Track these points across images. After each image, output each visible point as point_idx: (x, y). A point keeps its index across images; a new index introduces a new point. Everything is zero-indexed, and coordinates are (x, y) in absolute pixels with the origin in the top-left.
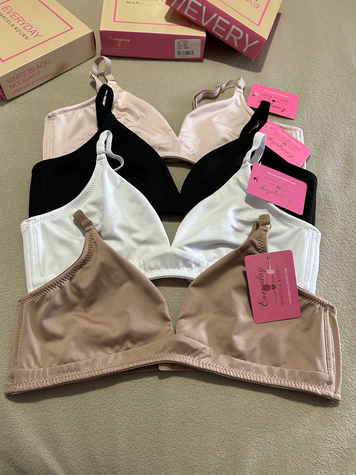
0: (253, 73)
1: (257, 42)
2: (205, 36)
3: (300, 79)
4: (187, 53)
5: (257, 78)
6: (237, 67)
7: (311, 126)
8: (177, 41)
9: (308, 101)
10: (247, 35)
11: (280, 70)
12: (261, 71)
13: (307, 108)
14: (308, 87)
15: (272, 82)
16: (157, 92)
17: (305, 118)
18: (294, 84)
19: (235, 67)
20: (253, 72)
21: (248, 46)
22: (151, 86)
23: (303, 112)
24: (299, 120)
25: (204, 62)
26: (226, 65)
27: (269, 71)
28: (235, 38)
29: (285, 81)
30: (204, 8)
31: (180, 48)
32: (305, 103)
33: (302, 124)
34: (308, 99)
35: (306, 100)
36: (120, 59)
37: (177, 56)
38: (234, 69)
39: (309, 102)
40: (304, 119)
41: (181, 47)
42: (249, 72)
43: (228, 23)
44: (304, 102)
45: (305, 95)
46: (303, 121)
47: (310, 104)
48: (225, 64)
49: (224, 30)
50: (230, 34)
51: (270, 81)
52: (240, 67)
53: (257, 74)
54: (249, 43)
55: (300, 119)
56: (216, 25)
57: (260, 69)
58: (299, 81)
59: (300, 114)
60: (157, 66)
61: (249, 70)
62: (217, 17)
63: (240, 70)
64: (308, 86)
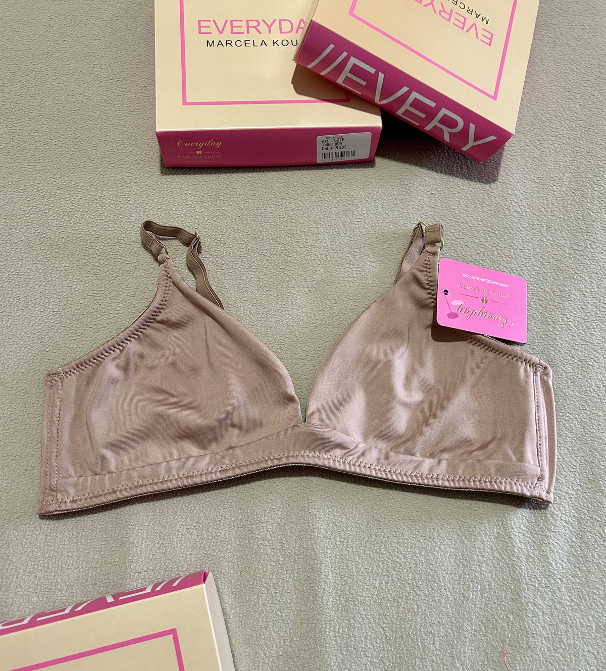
0: (478, 185)
1: (493, 138)
2: (380, 125)
3: (574, 193)
4: (342, 154)
5: (487, 198)
6: (446, 173)
7: (598, 312)
8: (320, 139)
9: (593, 248)
10: (472, 127)
11: (534, 174)
12: (495, 180)
13: (590, 267)
14: (592, 214)
15: (519, 206)
16: (286, 255)
17: (587, 292)
18: (563, 207)
19: (441, 172)
20: (479, 182)
21: (471, 143)
22: (273, 239)
23: (583, 278)
24: (574, 299)
25: (377, 164)
26: (423, 170)
27: (511, 178)
28: (446, 130)
29: (545, 202)
30: (381, 76)
31: (326, 149)
32: (586, 255)
33: (581, 307)
34: (593, 244)
35: (589, 246)
36: (201, 173)
37: (319, 160)
38: (438, 178)
39: (594, 252)
40: (584, 294)
41: (329, 147)
42: (470, 182)
43: (433, 104)
44: (583, 252)
45: (587, 235)
46: (583, 302)
47: (597, 257)
48: (420, 166)
49: (423, 116)
50: (435, 123)
51: (513, 203)
52: (451, 174)
53: (487, 186)
54: (476, 138)
55: (577, 296)
56: (406, 106)
57: (492, 175)
58: (572, 198)
59: (578, 283)
60: (280, 183)
61: (469, 177)
62: (408, 94)
63: (452, 179)
64: (590, 210)
